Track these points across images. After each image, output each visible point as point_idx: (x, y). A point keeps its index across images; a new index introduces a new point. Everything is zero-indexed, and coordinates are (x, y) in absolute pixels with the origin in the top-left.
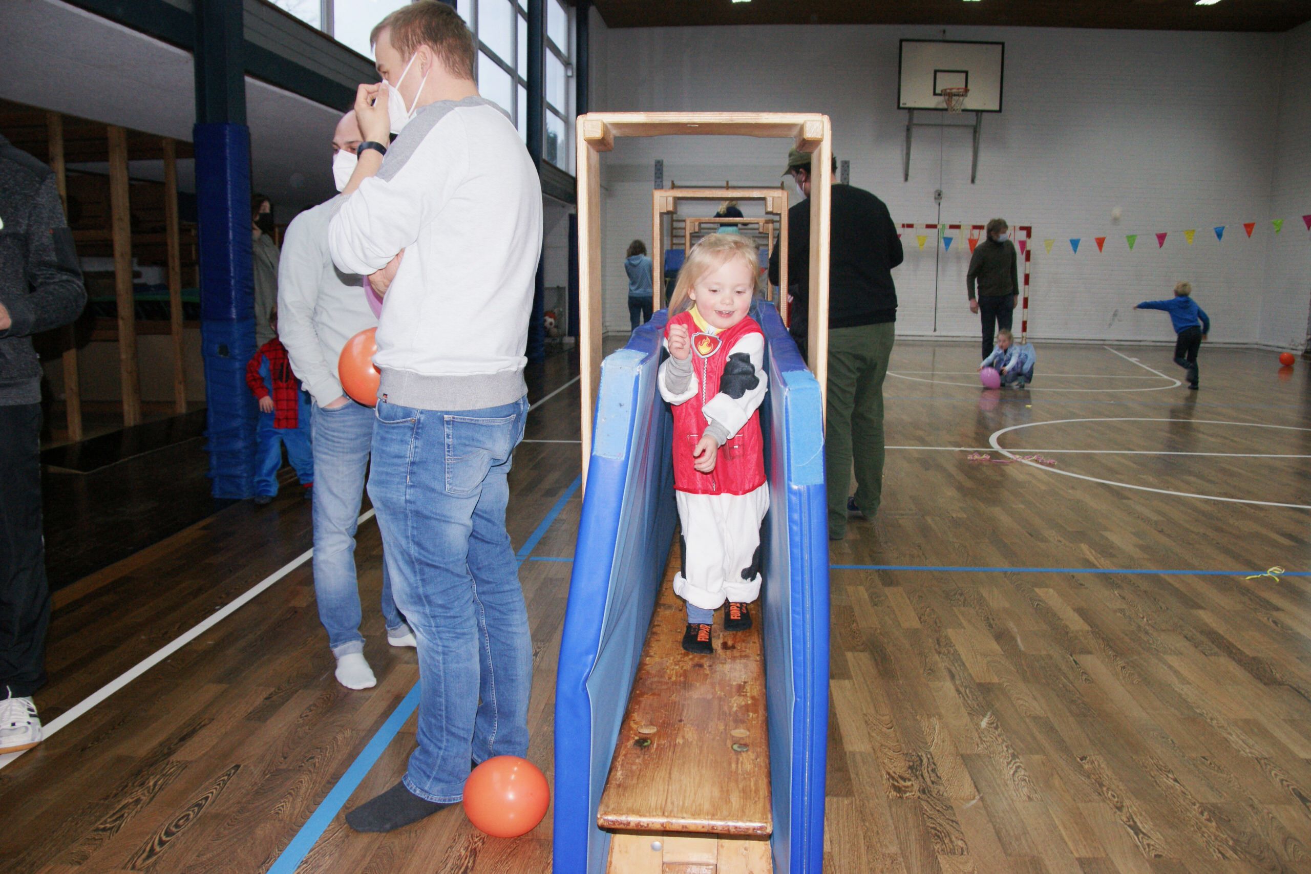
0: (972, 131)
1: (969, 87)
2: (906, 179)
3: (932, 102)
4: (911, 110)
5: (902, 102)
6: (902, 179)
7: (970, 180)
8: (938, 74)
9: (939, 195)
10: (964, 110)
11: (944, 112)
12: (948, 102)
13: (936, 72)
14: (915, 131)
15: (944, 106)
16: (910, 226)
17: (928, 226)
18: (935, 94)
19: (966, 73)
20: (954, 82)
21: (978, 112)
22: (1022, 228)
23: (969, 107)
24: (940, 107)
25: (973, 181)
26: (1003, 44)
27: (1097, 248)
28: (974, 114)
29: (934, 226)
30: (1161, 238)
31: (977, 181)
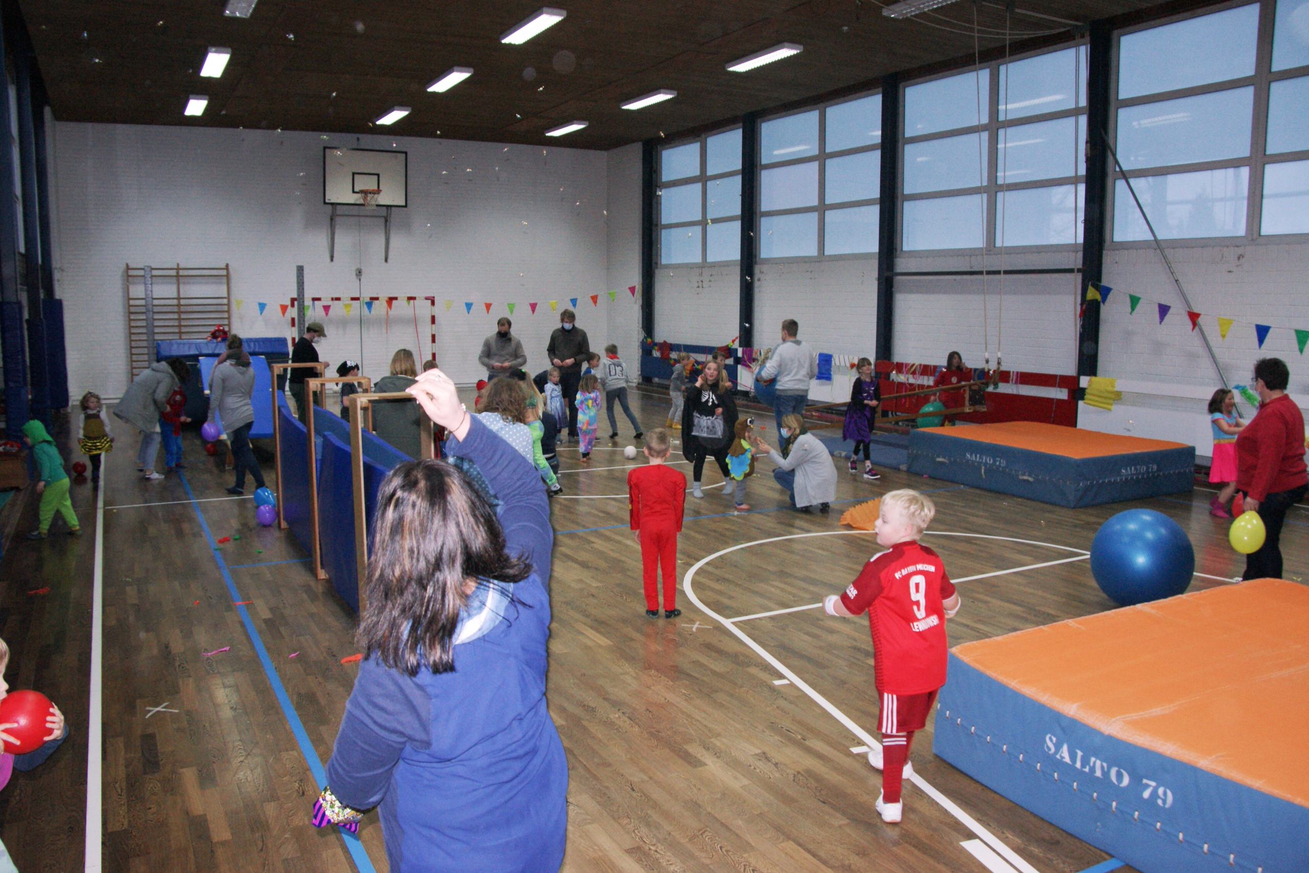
0: (383, 220)
1: (381, 188)
2: (332, 259)
3: (352, 198)
4: (332, 204)
5: (327, 198)
6: (328, 259)
7: (384, 260)
8: (356, 177)
9: (359, 273)
10: (378, 206)
11: (361, 207)
12: (365, 199)
13: (354, 174)
14: (338, 220)
15: (361, 201)
16: (338, 299)
17: (353, 299)
18: (354, 192)
19: (378, 175)
20: (368, 183)
21: (388, 207)
22: (427, 299)
23: (382, 203)
24: (358, 202)
25: (386, 260)
26: (406, 153)
27: (486, 312)
28: (385, 208)
29: (357, 299)
30: (533, 307)
31: (389, 260)
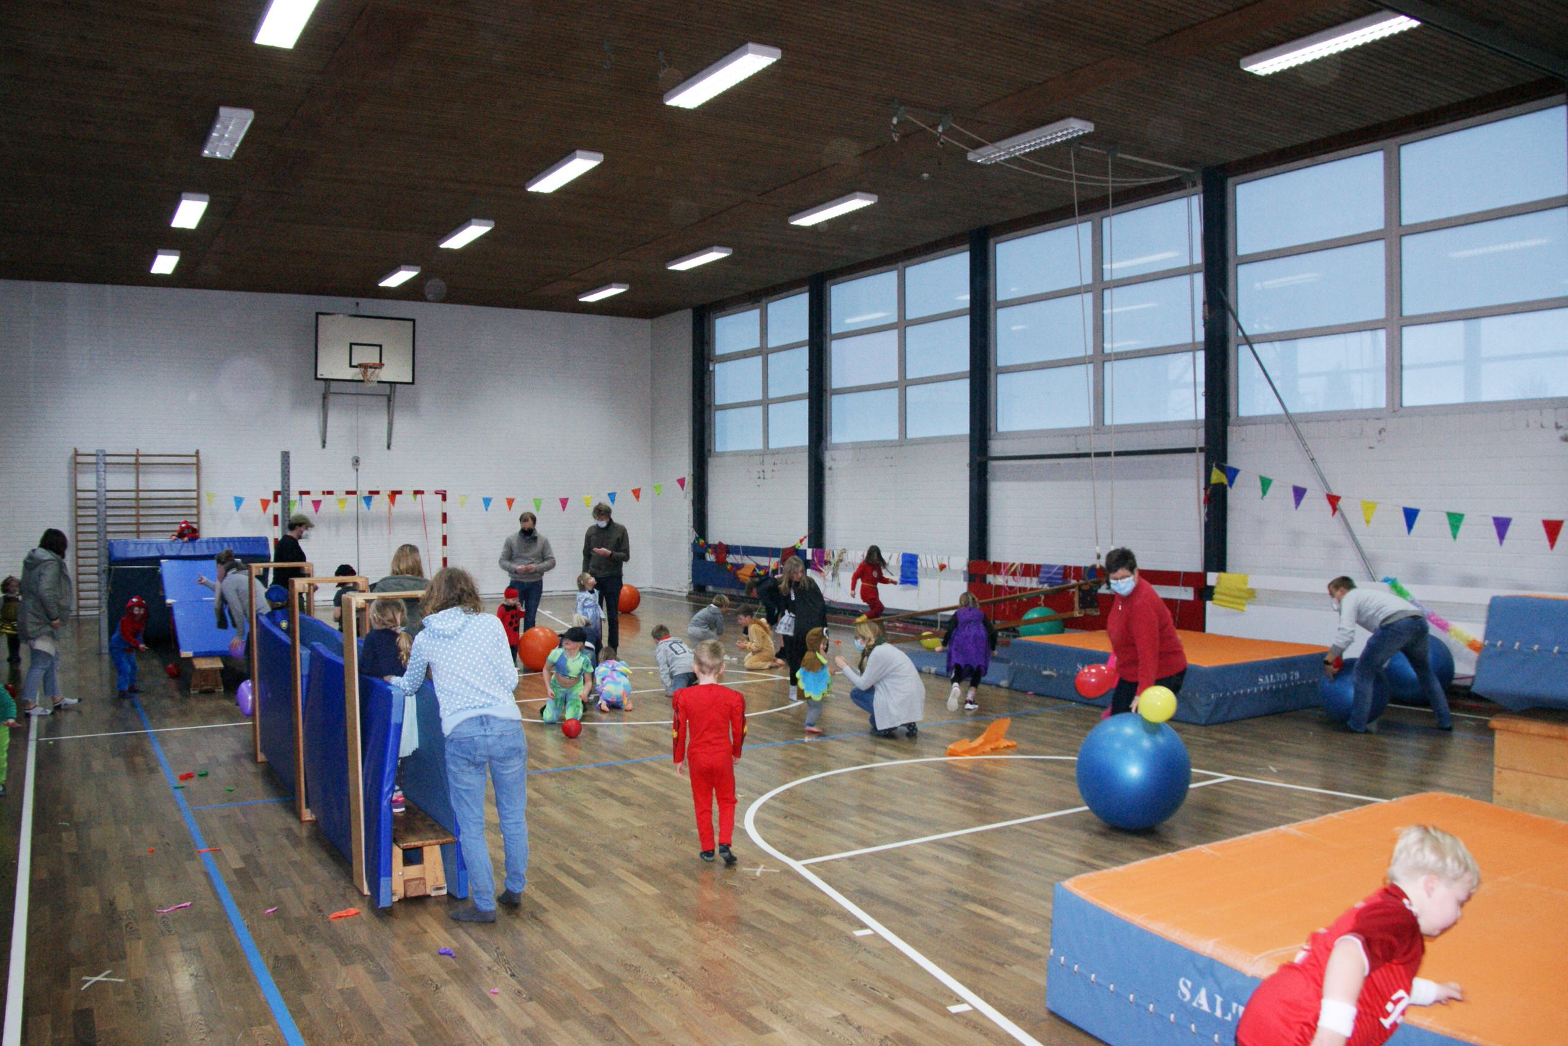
0: (385, 399)
1: (383, 362)
2: (324, 446)
3: (349, 374)
4: (327, 380)
5: (319, 373)
6: (320, 446)
7: (386, 447)
8: (353, 347)
10: (379, 382)
11: (359, 384)
12: (364, 374)
13: (351, 344)
14: (331, 399)
15: (360, 377)
16: (330, 493)
17: (348, 493)
18: (351, 366)
19: (381, 346)
20: (368, 356)
21: (392, 384)
22: (437, 493)
23: (384, 380)
24: (356, 378)
25: (389, 447)
26: (414, 321)
27: (507, 507)
28: (388, 385)
29: (354, 493)
30: (564, 502)
31: (392, 447)
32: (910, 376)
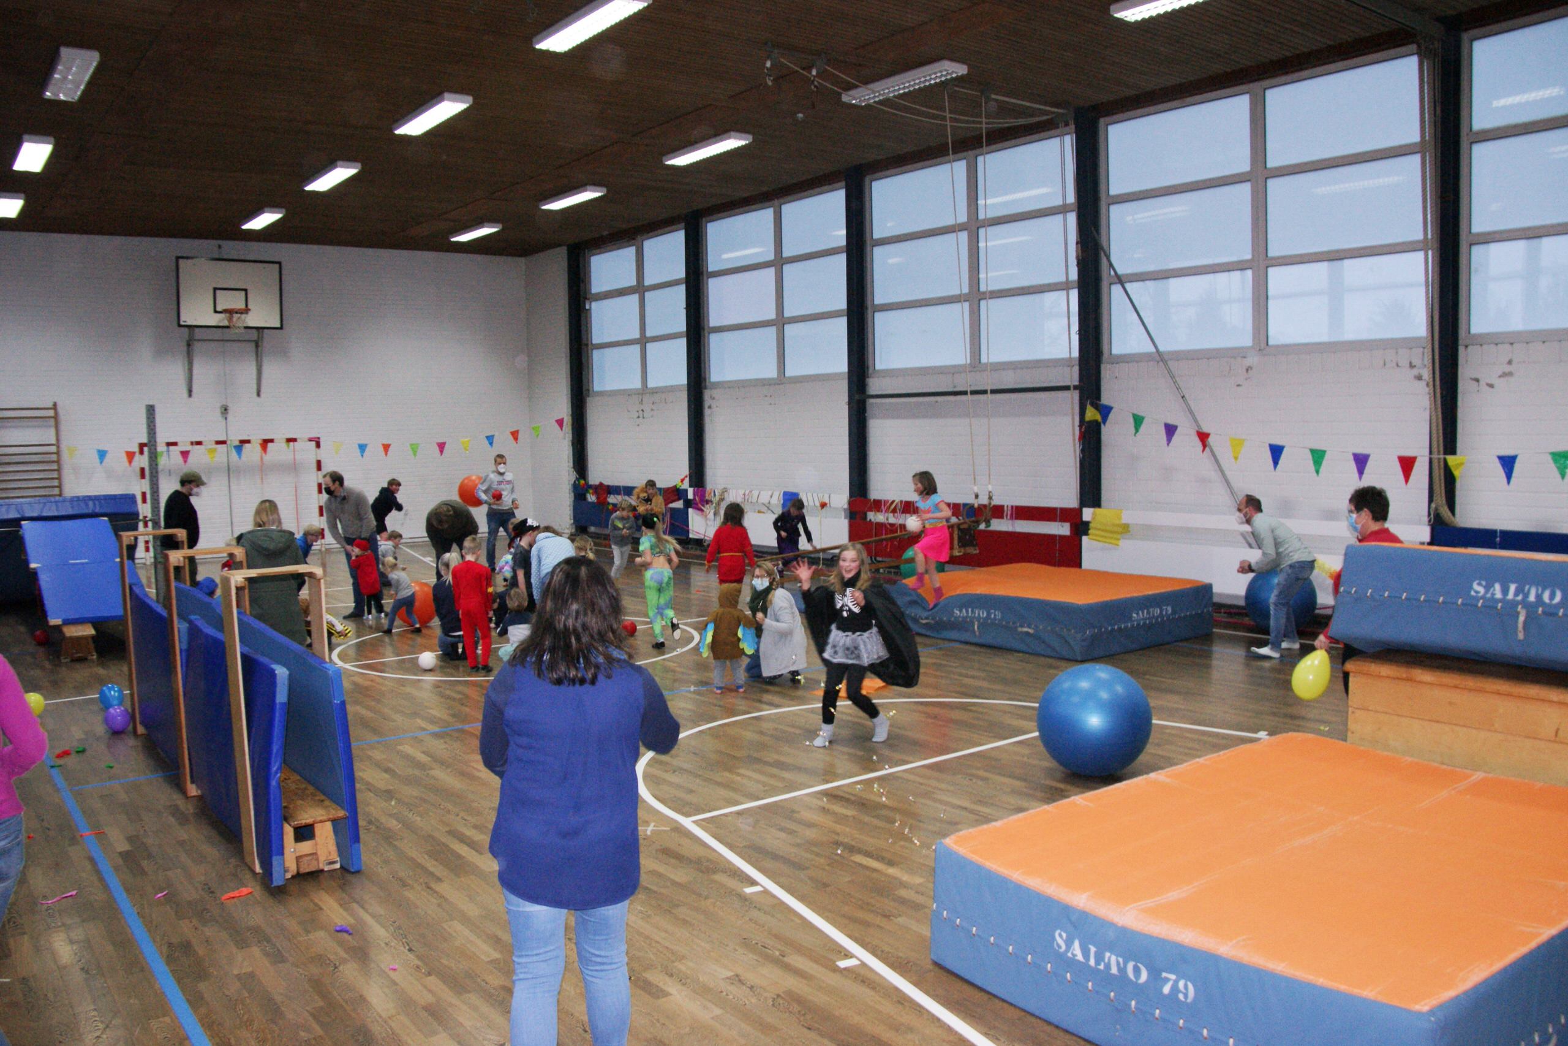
0: (253, 344)
1: (249, 307)
2: (190, 395)
3: (214, 320)
4: (190, 327)
5: (183, 318)
6: (186, 395)
7: (255, 394)
8: (218, 292)
9: (225, 410)
10: (246, 328)
11: (225, 330)
12: (230, 320)
13: (215, 289)
14: (197, 346)
15: (226, 323)
16: (199, 443)
17: (218, 443)
18: (216, 312)
19: (246, 291)
20: (235, 301)
21: (259, 329)
22: (310, 440)
23: (251, 325)
24: (221, 324)
25: (258, 395)
26: (280, 263)
27: (383, 453)
28: (255, 330)
29: (223, 442)
30: (441, 446)
31: (263, 394)
32: (787, 314)
